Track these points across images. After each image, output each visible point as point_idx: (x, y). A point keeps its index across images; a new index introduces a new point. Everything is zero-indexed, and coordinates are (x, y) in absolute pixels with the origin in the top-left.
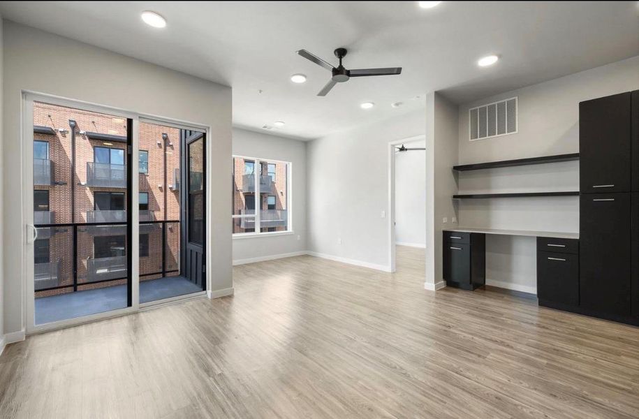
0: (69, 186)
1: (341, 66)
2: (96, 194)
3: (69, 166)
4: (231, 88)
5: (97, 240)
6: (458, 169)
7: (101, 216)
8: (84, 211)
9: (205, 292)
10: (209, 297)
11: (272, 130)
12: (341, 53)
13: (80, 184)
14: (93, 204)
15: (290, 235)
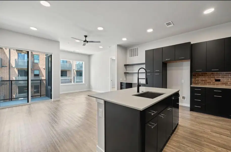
0: (8, 68)
1: (86, 40)
2: (18, 70)
3: (8, 61)
4: (59, 42)
5: (19, 87)
6: (126, 65)
7: (20, 78)
8: (14, 77)
9: (51, 99)
10: (52, 101)
11: (76, 52)
12: (86, 36)
13: (12, 67)
14: (18, 74)
15: (84, 84)
